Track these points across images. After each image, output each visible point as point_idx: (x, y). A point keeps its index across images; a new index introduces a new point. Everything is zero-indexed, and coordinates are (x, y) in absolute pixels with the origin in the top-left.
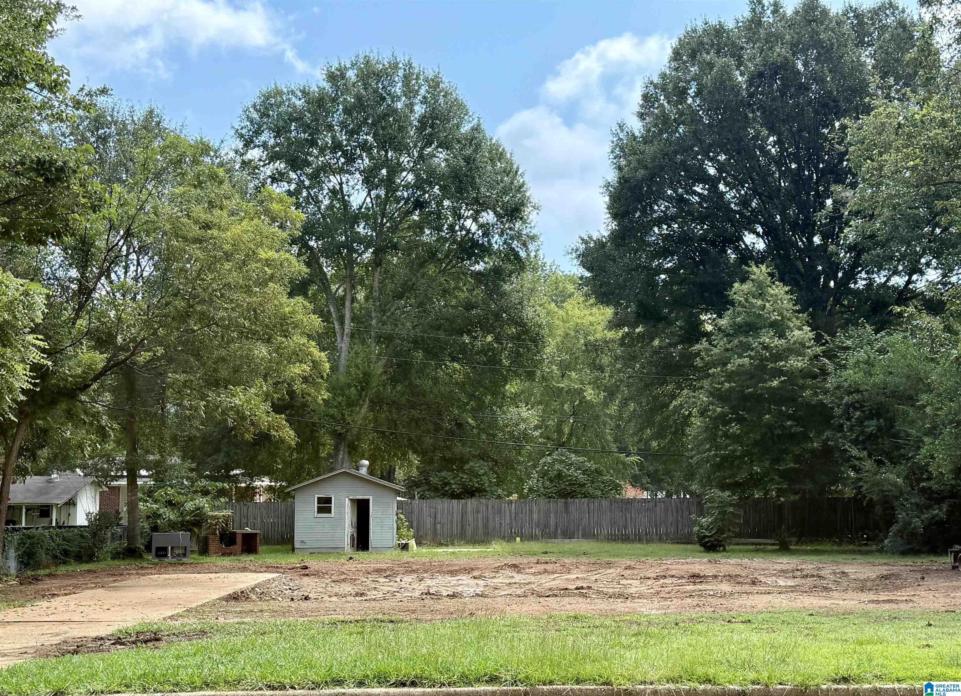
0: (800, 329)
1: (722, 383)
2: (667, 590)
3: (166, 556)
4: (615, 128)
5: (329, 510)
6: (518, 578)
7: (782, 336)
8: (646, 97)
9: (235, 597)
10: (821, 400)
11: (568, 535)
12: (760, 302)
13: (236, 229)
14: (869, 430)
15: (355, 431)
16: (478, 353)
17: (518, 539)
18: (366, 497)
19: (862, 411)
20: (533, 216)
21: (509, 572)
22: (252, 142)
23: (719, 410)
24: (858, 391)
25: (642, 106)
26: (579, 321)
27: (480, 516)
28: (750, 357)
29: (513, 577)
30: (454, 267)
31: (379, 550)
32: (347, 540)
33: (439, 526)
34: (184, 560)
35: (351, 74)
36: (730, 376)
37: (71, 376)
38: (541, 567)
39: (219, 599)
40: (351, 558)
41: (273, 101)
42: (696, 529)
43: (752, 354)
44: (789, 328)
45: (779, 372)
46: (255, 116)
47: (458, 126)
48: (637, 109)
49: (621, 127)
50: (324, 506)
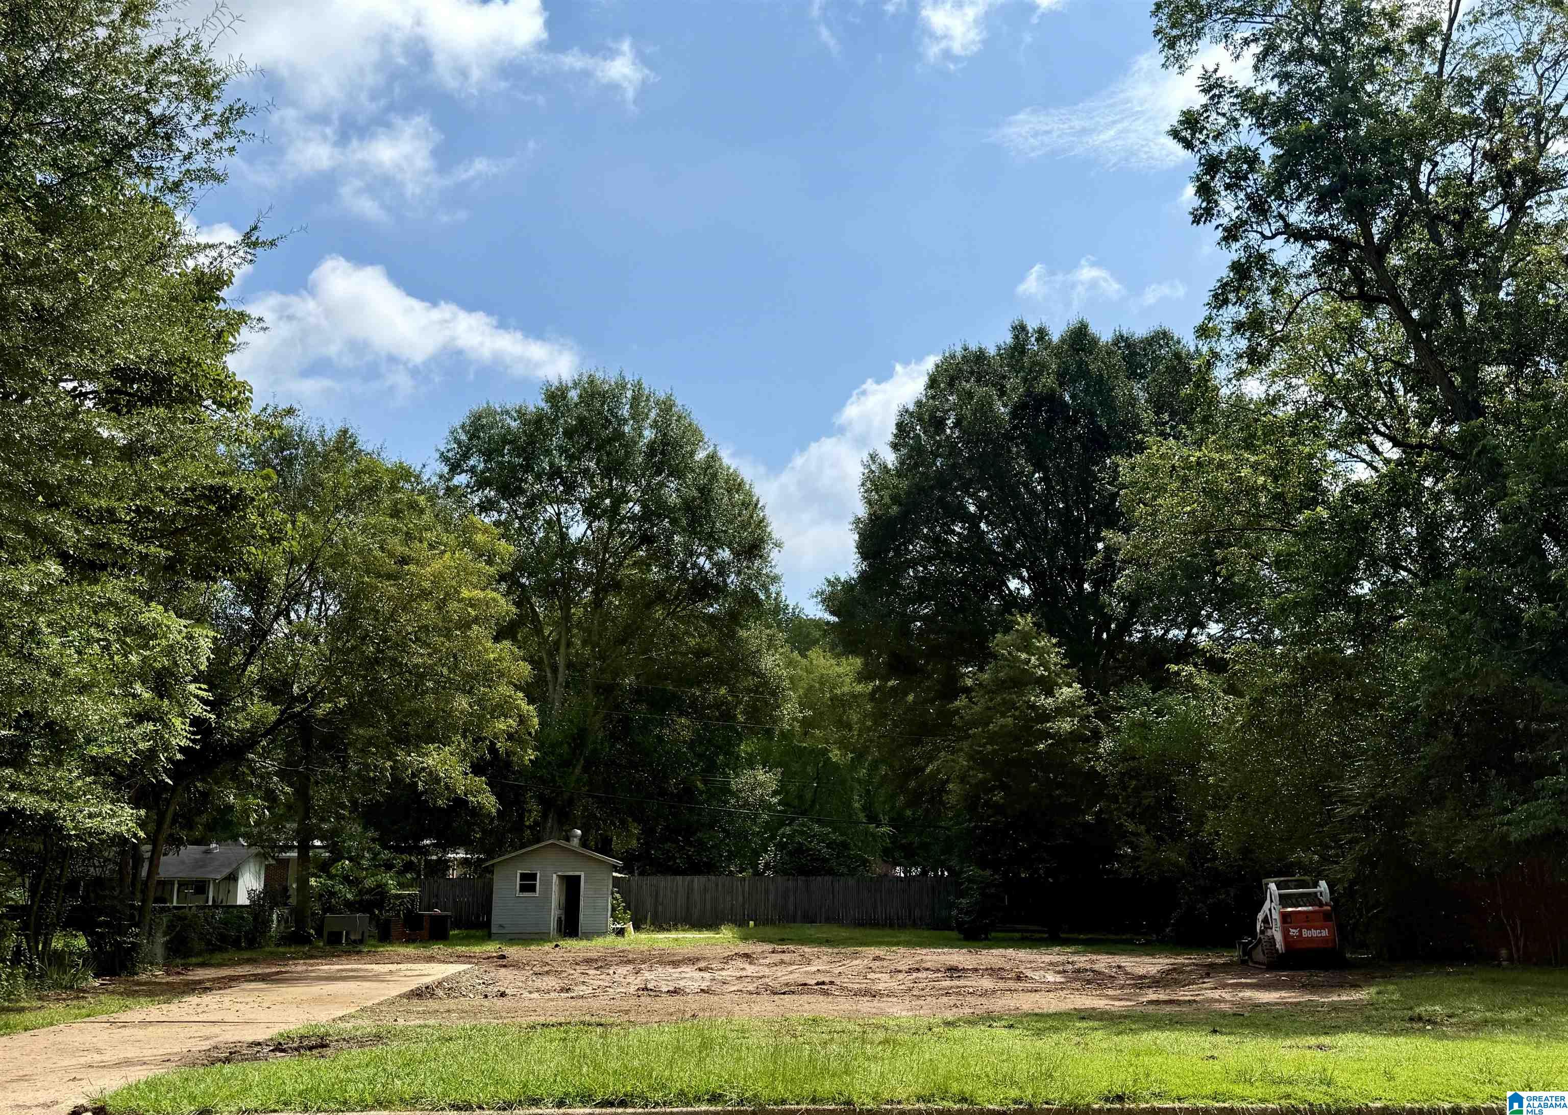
0: (1070, 686)
1: (984, 745)
2: (921, 986)
3: (340, 943)
4: (866, 458)
5: (532, 888)
6: (750, 970)
7: (1050, 693)
8: (900, 426)
9: (418, 994)
10: (1092, 767)
11: (810, 919)
12: (1024, 656)
13: (437, 565)
14: (1146, 802)
15: (566, 796)
16: (709, 707)
17: (752, 923)
18: (577, 873)
19: (1138, 780)
20: (774, 555)
21: (740, 963)
22: (459, 466)
23: (980, 775)
24: (1134, 758)
25: (896, 436)
26: (825, 672)
27: (708, 896)
28: (1013, 716)
29: (743, 969)
30: (684, 609)
31: (588, 936)
32: (553, 924)
33: (660, 908)
34: (361, 948)
35: (574, 395)
36: (992, 738)
37: (238, 731)
38: (777, 957)
39: (400, 996)
40: (557, 946)
41: (484, 421)
42: (954, 912)
43: (1017, 713)
44: (1057, 685)
45: (1046, 735)
46: (464, 437)
47: (692, 454)
48: (891, 438)
49: (873, 457)
50: (528, 883)
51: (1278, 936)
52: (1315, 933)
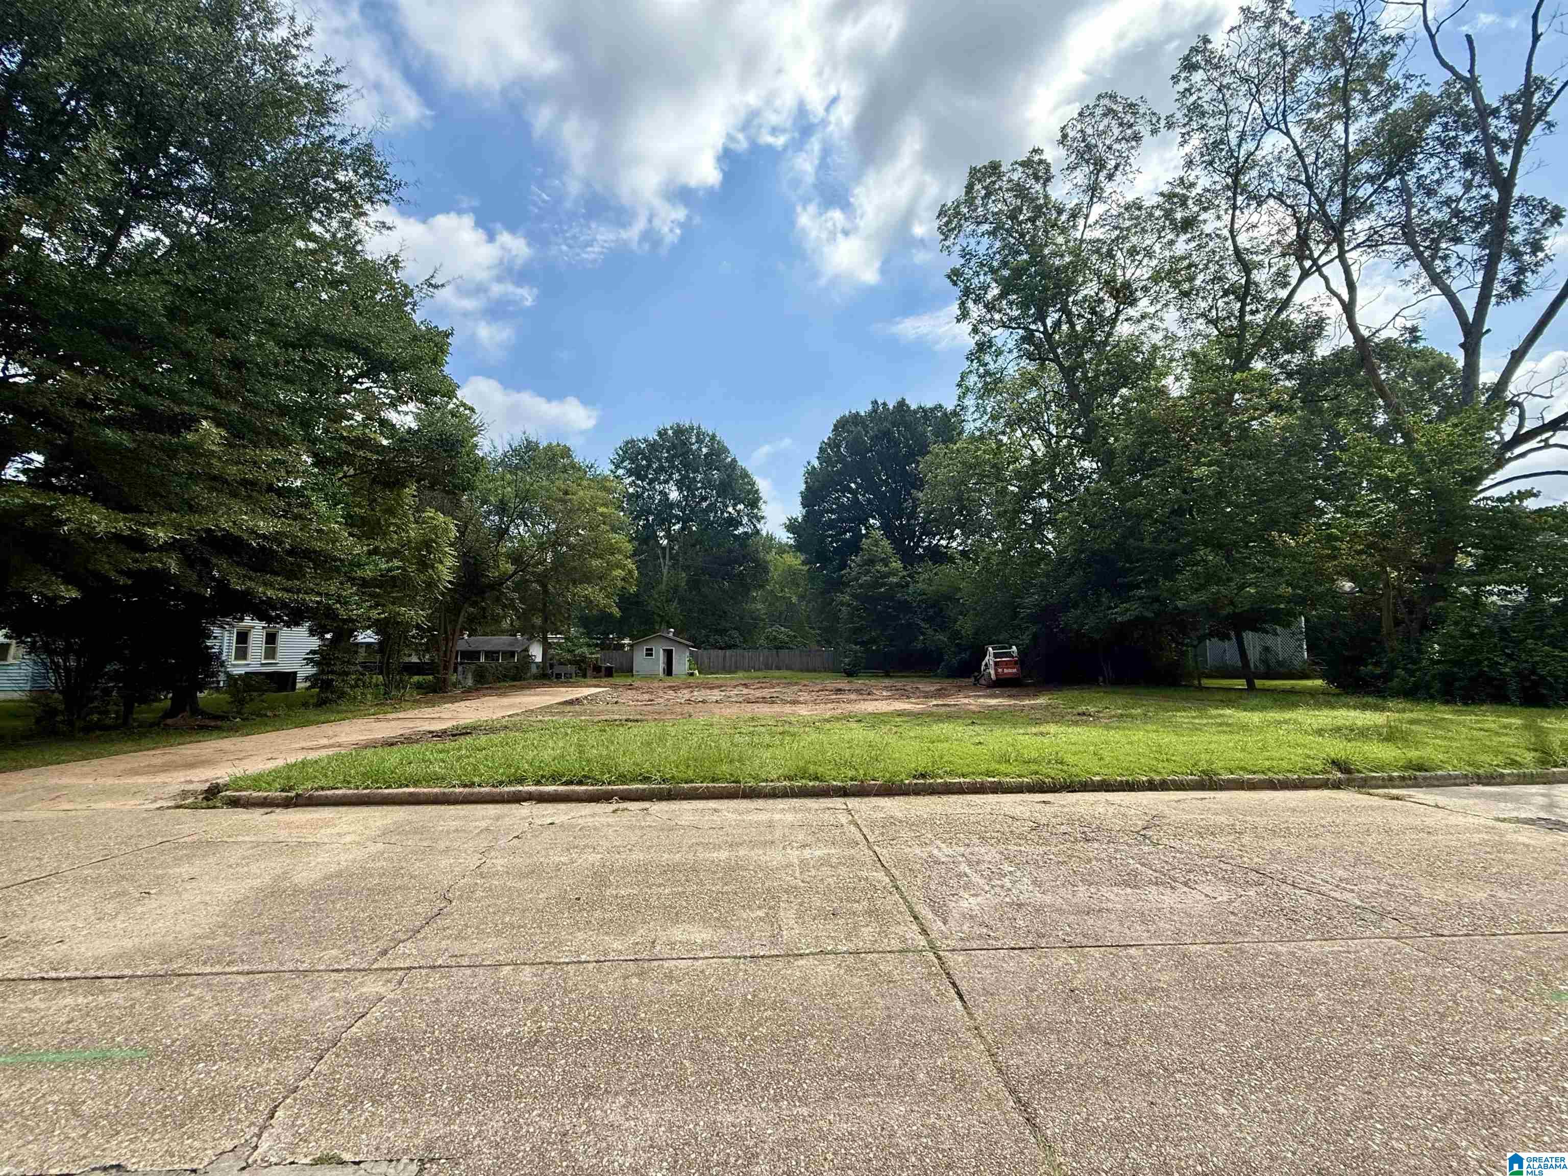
0: (896, 562)
1: (856, 590)
3: (561, 678)
4: (806, 464)
5: (651, 655)
6: (745, 691)
7: (886, 566)
8: (821, 449)
9: (571, 703)
10: (906, 598)
11: (778, 668)
12: (876, 549)
14: (930, 614)
16: (735, 576)
17: (751, 670)
18: (671, 648)
19: (927, 604)
20: (763, 506)
21: (741, 688)
22: (619, 466)
23: (855, 603)
24: (924, 594)
26: (790, 563)
27: (733, 659)
29: (742, 691)
31: (678, 676)
32: (661, 671)
33: (711, 664)
35: (670, 432)
36: (861, 586)
38: (758, 686)
39: (556, 704)
40: (659, 680)
41: (630, 445)
42: (843, 665)
43: (872, 575)
44: (890, 562)
45: (885, 584)
46: (621, 452)
47: (724, 459)
48: (817, 455)
49: (809, 463)
50: (649, 653)
51: (992, 672)
52: (1010, 671)
